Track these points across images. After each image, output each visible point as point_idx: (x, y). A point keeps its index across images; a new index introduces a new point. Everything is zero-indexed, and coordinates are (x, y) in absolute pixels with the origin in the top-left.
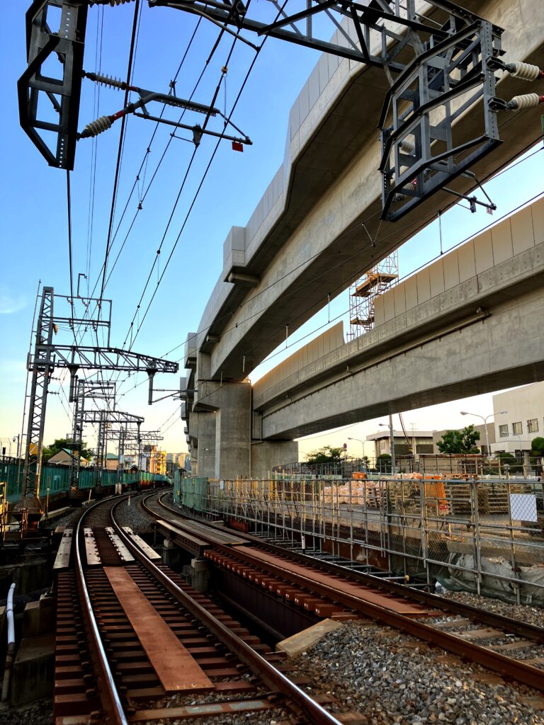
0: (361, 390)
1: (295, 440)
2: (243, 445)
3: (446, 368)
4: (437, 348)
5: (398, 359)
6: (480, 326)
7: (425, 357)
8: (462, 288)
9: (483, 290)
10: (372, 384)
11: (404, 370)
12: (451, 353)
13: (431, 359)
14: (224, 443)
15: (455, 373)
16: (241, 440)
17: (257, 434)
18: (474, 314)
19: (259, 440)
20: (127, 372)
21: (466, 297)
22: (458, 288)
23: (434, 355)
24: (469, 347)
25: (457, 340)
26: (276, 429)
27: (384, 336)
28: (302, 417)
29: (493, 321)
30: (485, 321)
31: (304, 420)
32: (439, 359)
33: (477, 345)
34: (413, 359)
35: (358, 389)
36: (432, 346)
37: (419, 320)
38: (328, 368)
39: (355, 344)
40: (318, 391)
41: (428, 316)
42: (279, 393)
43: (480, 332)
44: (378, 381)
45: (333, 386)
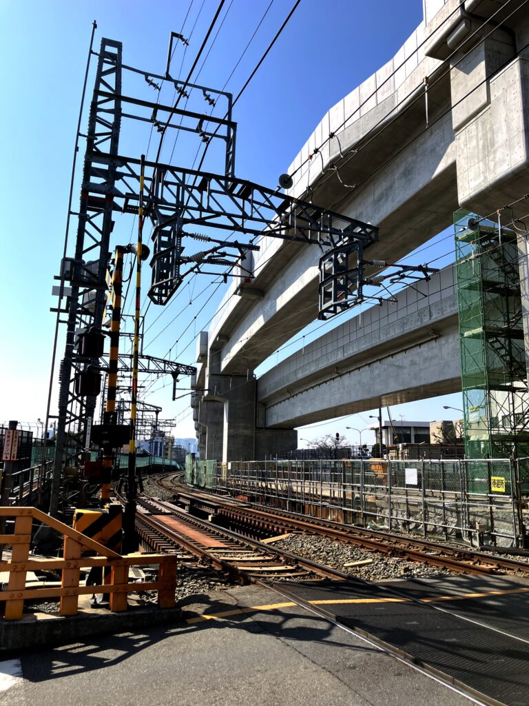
0: (346, 389)
1: (295, 429)
2: (247, 432)
3: (409, 375)
4: (402, 359)
5: (375, 365)
6: (433, 343)
7: (394, 365)
8: (419, 315)
9: (433, 317)
10: (355, 385)
11: (379, 375)
12: (413, 363)
13: (399, 367)
14: (231, 431)
15: (415, 380)
16: (246, 428)
17: (260, 423)
18: (428, 335)
19: (262, 428)
20: (156, 375)
21: (422, 322)
22: (416, 314)
23: (401, 365)
24: (426, 359)
25: (418, 353)
26: (278, 419)
27: (363, 346)
28: (299, 409)
29: (442, 341)
30: (437, 340)
31: (301, 411)
32: (405, 367)
33: (432, 358)
34: (386, 366)
35: (344, 388)
36: (399, 356)
37: (389, 336)
38: (320, 369)
39: (342, 351)
40: (313, 387)
41: (395, 333)
42: (280, 388)
43: (432, 348)
44: (360, 382)
45: (324, 384)
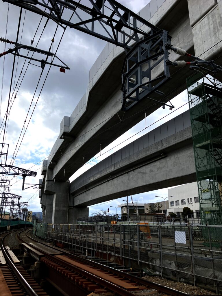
0: (115, 186)
1: (88, 207)
2: (65, 209)
3: (149, 177)
4: (146, 169)
5: (131, 173)
6: (163, 160)
7: (141, 172)
8: (155, 145)
9: (164, 146)
10: (120, 183)
11: (133, 177)
12: (151, 171)
13: (144, 173)
14: (57, 208)
15: (153, 179)
16: (64, 207)
17: (71, 204)
18: (160, 156)
19: (72, 207)
20: (13, 176)
21: (157, 149)
22: (154, 145)
23: (144, 172)
24: (158, 169)
25: (154, 166)
26: (80, 202)
27: (125, 163)
28: (91, 197)
29: (168, 159)
30: (165, 159)
31: (91, 198)
32: (147, 173)
33: (161, 168)
34: (136, 173)
35: (114, 185)
36: (144, 168)
37: (139, 157)
38: (102, 176)
39: (114, 166)
40: (98, 186)
41: (142, 155)
42: (82, 186)
43: (162, 163)
44: (122, 182)
45: (104, 184)
